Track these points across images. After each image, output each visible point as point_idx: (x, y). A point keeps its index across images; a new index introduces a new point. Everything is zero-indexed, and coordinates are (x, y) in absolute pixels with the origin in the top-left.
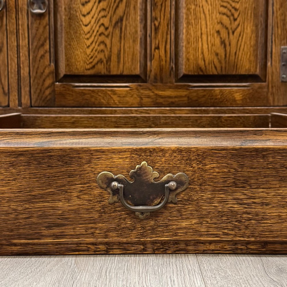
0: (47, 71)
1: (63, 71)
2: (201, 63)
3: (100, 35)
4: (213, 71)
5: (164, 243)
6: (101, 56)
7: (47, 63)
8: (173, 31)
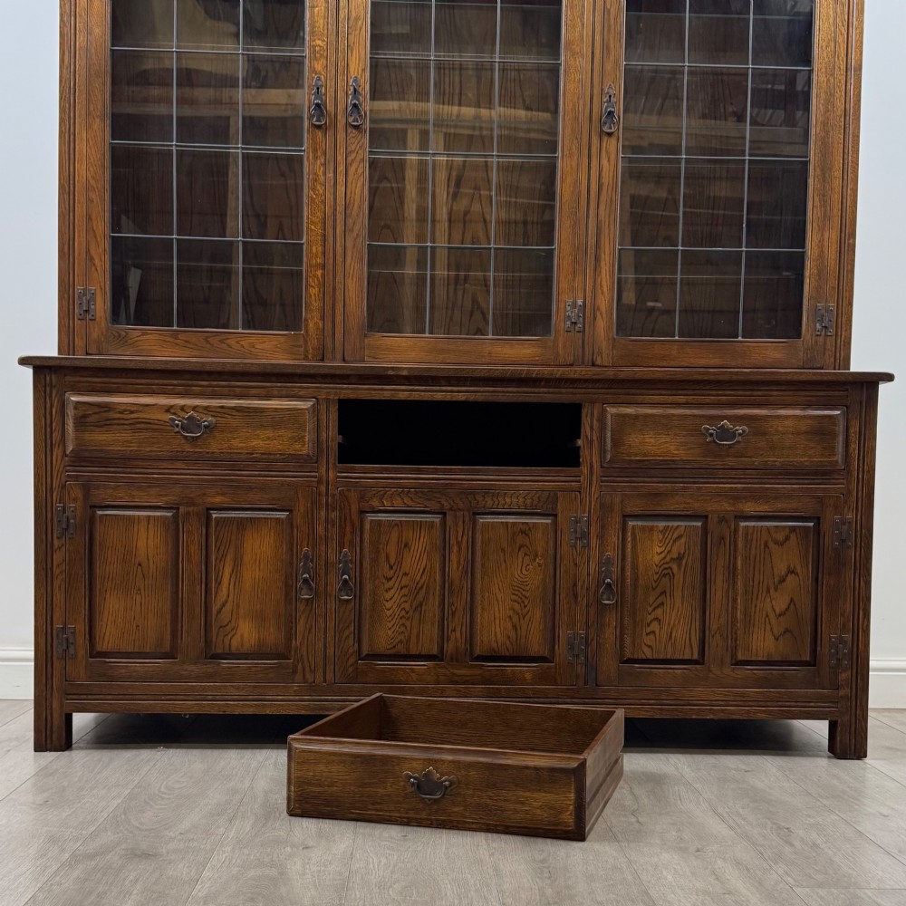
0: (351, 651)
1: (365, 651)
2: (494, 645)
3: (401, 618)
4: (505, 653)
5: (444, 821)
6: (401, 637)
7: (351, 642)
8: (468, 616)
